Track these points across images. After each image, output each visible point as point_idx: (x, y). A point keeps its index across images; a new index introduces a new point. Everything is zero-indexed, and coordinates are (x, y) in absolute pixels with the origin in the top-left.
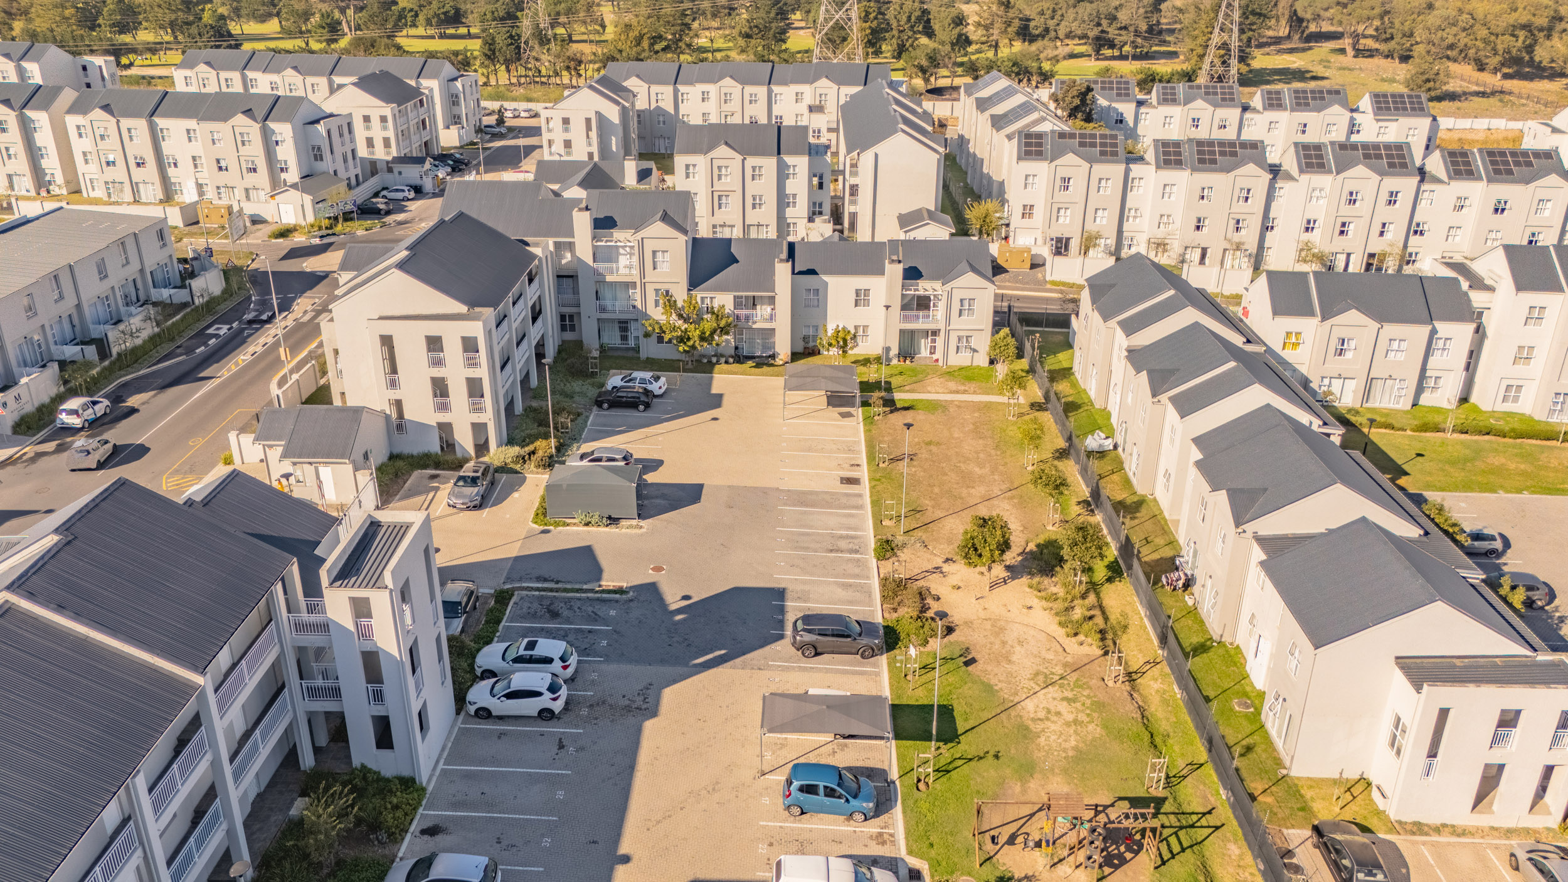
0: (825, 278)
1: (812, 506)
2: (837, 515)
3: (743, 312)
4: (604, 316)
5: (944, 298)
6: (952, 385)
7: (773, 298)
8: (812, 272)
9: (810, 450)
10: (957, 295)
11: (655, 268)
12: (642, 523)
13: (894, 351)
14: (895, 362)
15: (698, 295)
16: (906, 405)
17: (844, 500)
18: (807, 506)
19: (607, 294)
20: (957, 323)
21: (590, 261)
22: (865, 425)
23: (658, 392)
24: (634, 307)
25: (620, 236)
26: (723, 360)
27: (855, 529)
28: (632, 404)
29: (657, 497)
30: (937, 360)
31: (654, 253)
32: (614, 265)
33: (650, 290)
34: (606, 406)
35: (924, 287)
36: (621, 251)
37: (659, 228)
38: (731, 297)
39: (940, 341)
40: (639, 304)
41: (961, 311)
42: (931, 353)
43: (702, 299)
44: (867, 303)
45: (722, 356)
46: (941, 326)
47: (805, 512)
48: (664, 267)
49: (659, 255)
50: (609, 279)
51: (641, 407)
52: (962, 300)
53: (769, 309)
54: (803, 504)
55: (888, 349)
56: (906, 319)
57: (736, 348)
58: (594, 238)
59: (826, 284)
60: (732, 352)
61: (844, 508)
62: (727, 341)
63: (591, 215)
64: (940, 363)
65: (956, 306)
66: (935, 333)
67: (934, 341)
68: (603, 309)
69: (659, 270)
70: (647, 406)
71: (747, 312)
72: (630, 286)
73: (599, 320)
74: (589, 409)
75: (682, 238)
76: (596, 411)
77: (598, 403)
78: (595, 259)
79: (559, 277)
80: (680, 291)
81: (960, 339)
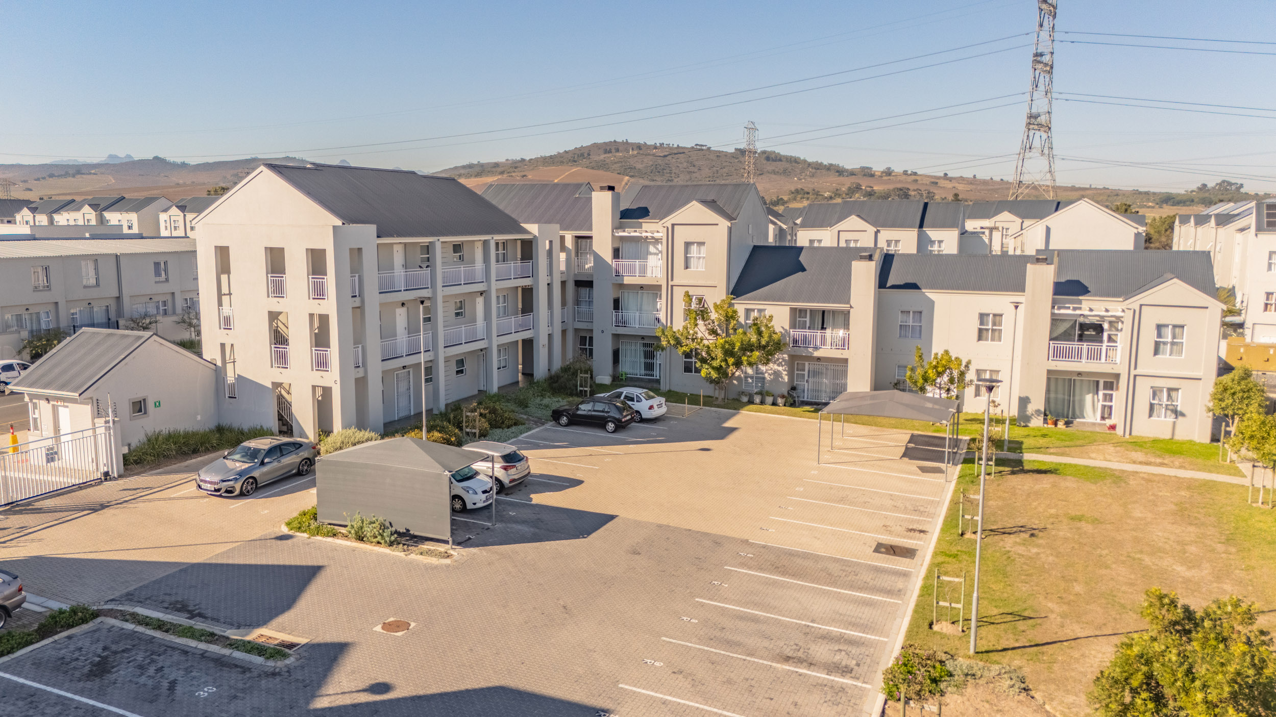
0: (931, 294)
1: (794, 575)
2: (839, 597)
3: (798, 333)
4: (621, 331)
5: (1126, 326)
6: (1139, 456)
7: (846, 315)
8: (914, 286)
9: (842, 500)
10: (1150, 319)
11: (687, 267)
12: (458, 553)
13: (1037, 403)
14: (1037, 422)
15: (740, 307)
16: (1043, 468)
17: (867, 577)
18: (784, 573)
19: (630, 302)
20: (1148, 363)
21: (607, 256)
23: (646, 414)
24: (658, 320)
25: (650, 228)
26: (769, 400)
27: (865, 628)
28: (597, 422)
29: (516, 522)
30: (1113, 427)
31: (688, 245)
32: (637, 263)
33: (679, 294)
34: (564, 420)
35: (1091, 307)
36: (652, 249)
37: (694, 211)
38: (788, 309)
39: (1119, 397)
40: (662, 316)
41: (1157, 344)
42: (1103, 418)
43: (748, 311)
44: (997, 335)
45: (768, 394)
46: (1123, 370)
47: (774, 583)
48: (699, 265)
49: (694, 248)
50: (627, 280)
51: (611, 426)
52: (1159, 327)
53: (841, 333)
54: (779, 569)
55: (1024, 402)
56: (1058, 354)
58: (617, 227)
59: (932, 303)
61: (860, 589)
62: (777, 374)
63: (616, 201)
64: (1119, 431)
65: (1148, 337)
66: (1111, 382)
67: (1109, 398)
69: (693, 268)
70: (620, 426)
71: (808, 333)
72: (654, 290)
73: (616, 337)
74: (540, 422)
75: (724, 224)
76: (549, 425)
77: (556, 415)
78: (616, 253)
79: (579, 284)
80: (716, 296)
81: (1155, 392)
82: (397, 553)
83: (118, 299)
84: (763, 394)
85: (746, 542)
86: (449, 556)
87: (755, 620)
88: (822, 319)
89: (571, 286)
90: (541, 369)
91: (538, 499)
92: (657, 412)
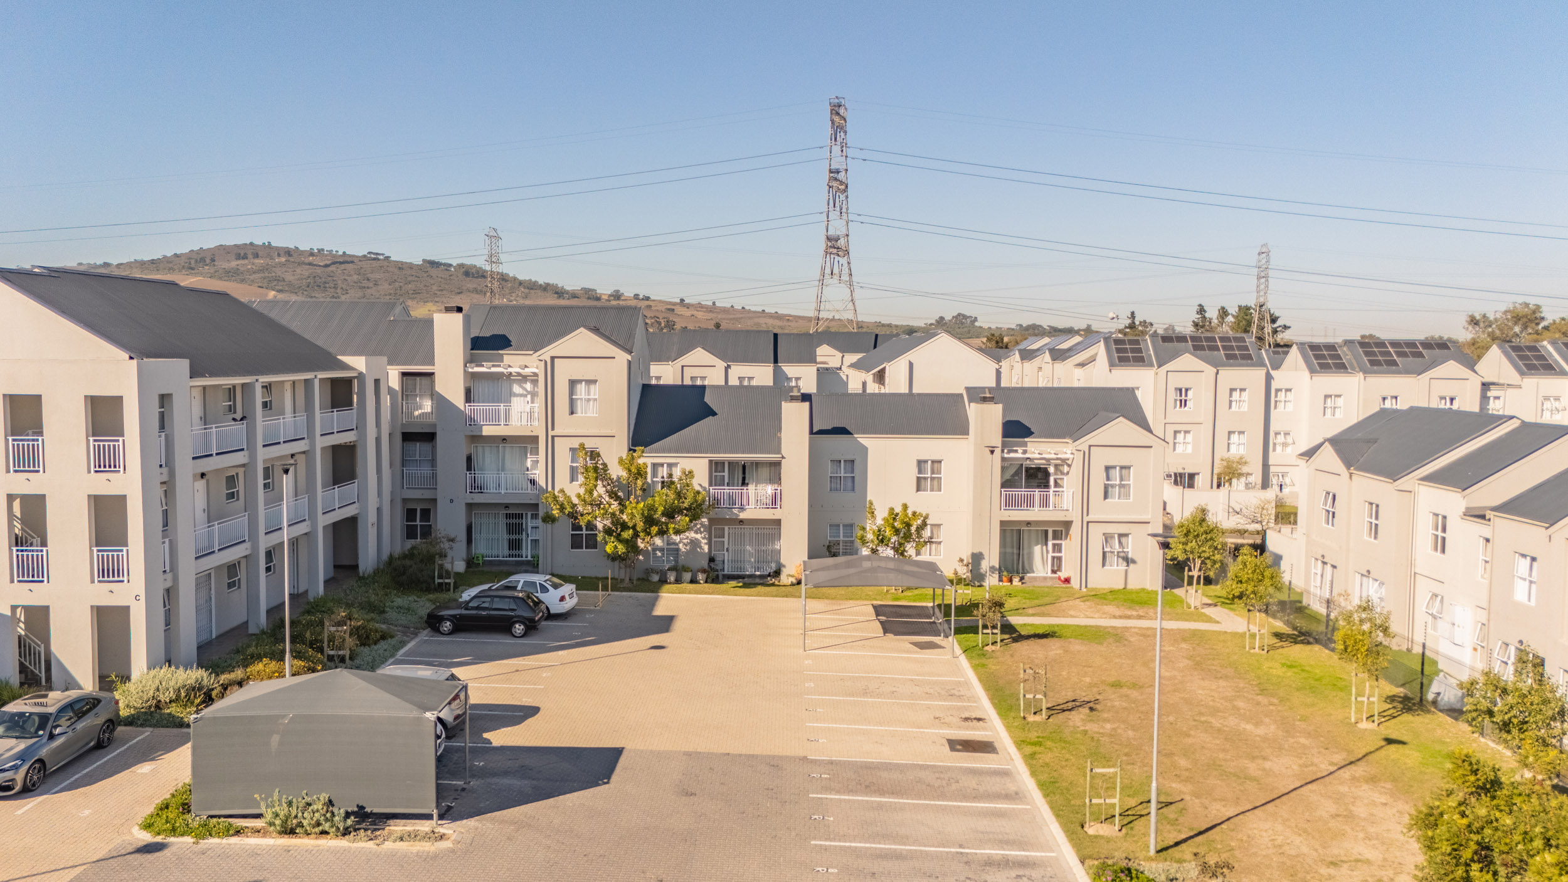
0: (864, 440)
1: (893, 793)
2: (966, 812)
3: (721, 490)
4: (478, 499)
5: (1076, 470)
6: (1111, 609)
7: (777, 465)
9: (865, 693)
10: (1100, 458)
11: (572, 413)
12: (448, 828)
14: (992, 580)
15: (646, 459)
16: (1041, 631)
17: (971, 783)
18: (882, 793)
19: (487, 458)
20: (1100, 509)
21: (458, 400)
22: (970, 658)
23: (557, 608)
24: (533, 482)
25: (512, 362)
26: (687, 576)
27: (1021, 844)
28: (500, 625)
29: (506, 773)
30: (1067, 580)
31: (573, 383)
32: (502, 407)
33: (563, 449)
34: (447, 626)
36: (516, 389)
37: (582, 340)
38: (706, 461)
39: (1070, 548)
40: (539, 474)
41: (1106, 487)
42: (1054, 572)
43: (657, 466)
45: (686, 569)
46: (1075, 516)
47: (880, 806)
48: (588, 411)
49: (581, 388)
50: (487, 431)
51: (519, 628)
52: (1108, 469)
53: (769, 489)
54: (869, 788)
55: (977, 559)
56: (1010, 503)
57: (712, 560)
58: (470, 360)
59: (865, 450)
60: (704, 563)
61: (975, 798)
62: (695, 543)
63: (467, 325)
64: (1075, 583)
65: (1098, 481)
66: (1062, 529)
67: (1057, 548)
68: (477, 487)
69: (579, 414)
70: (531, 627)
71: (727, 490)
72: (527, 443)
73: (470, 506)
74: (411, 632)
75: (623, 357)
76: (425, 635)
77: (433, 622)
78: (468, 398)
79: (407, 437)
81: (1108, 537)
82: (360, 845)
84: (678, 570)
85: (804, 759)
86: (442, 837)
87: (898, 856)
88: (743, 473)
89: (398, 438)
91: (499, 737)
92: (569, 604)
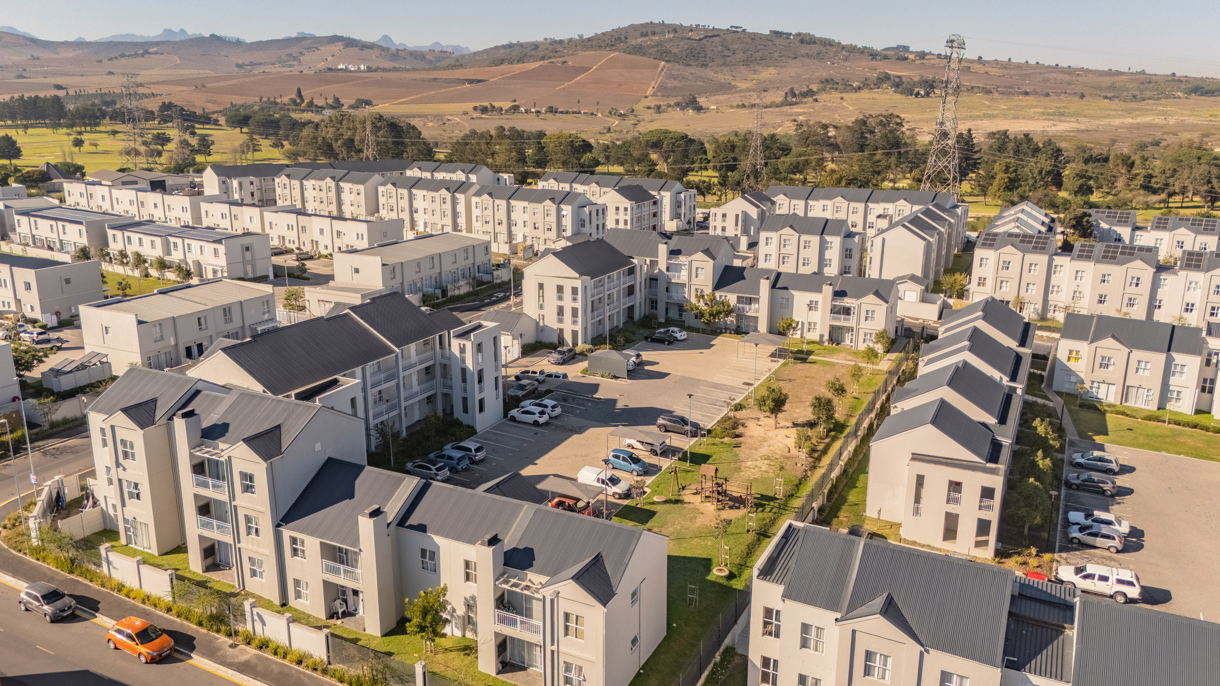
0: (793, 292)
1: (720, 389)
2: (728, 394)
3: (740, 306)
4: (669, 301)
5: (857, 309)
6: (850, 358)
7: (758, 299)
8: (786, 288)
9: (743, 370)
10: (864, 308)
11: (697, 277)
13: (826, 337)
14: (826, 344)
15: (718, 294)
16: (814, 362)
18: (716, 388)
19: (673, 289)
20: (863, 324)
21: (664, 270)
22: (782, 365)
23: (679, 338)
24: (685, 298)
25: (682, 259)
26: (728, 332)
28: (661, 341)
30: (852, 346)
31: (697, 268)
32: (677, 274)
33: (693, 288)
34: (648, 340)
35: (847, 302)
36: (683, 268)
37: (700, 256)
38: (736, 296)
40: (686, 296)
41: (866, 317)
42: (850, 343)
43: (721, 296)
44: (816, 309)
45: (728, 329)
46: (854, 325)
48: (701, 277)
49: (700, 270)
50: (673, 281)
51: (667, 343)
52: (867, 311)
53: (757, 306)
55: (822, 336)
56: (834, 319)
57: (737, 327)
58: (668, 258)
59: (794, 296)
60: (734, 328)
62: (732, 321)
63: (668, 248)
64: (853, 348)
65: (863, 315)
66: (851, 330)
67: (852, 335)
68: (670, 297)
69: (699, 278)
70: (670, 343)
71: (744, 306)
72: (684, 285)
73: (667, 303)
74: (640, 340)
75: (712, 262)
76: (644, 341)
77: (646, 338)
78: (668, 269)
79: (651, 279)
80: (708, 291)
81: (865, 335)
82: (613, 381)
83: (440, 273)
84: (726, 329)
86: (627, 382)
88: (750, 301)
89: (648, 280)
90: (637, 316)
91: (647, 368)
92: (683, 337)
